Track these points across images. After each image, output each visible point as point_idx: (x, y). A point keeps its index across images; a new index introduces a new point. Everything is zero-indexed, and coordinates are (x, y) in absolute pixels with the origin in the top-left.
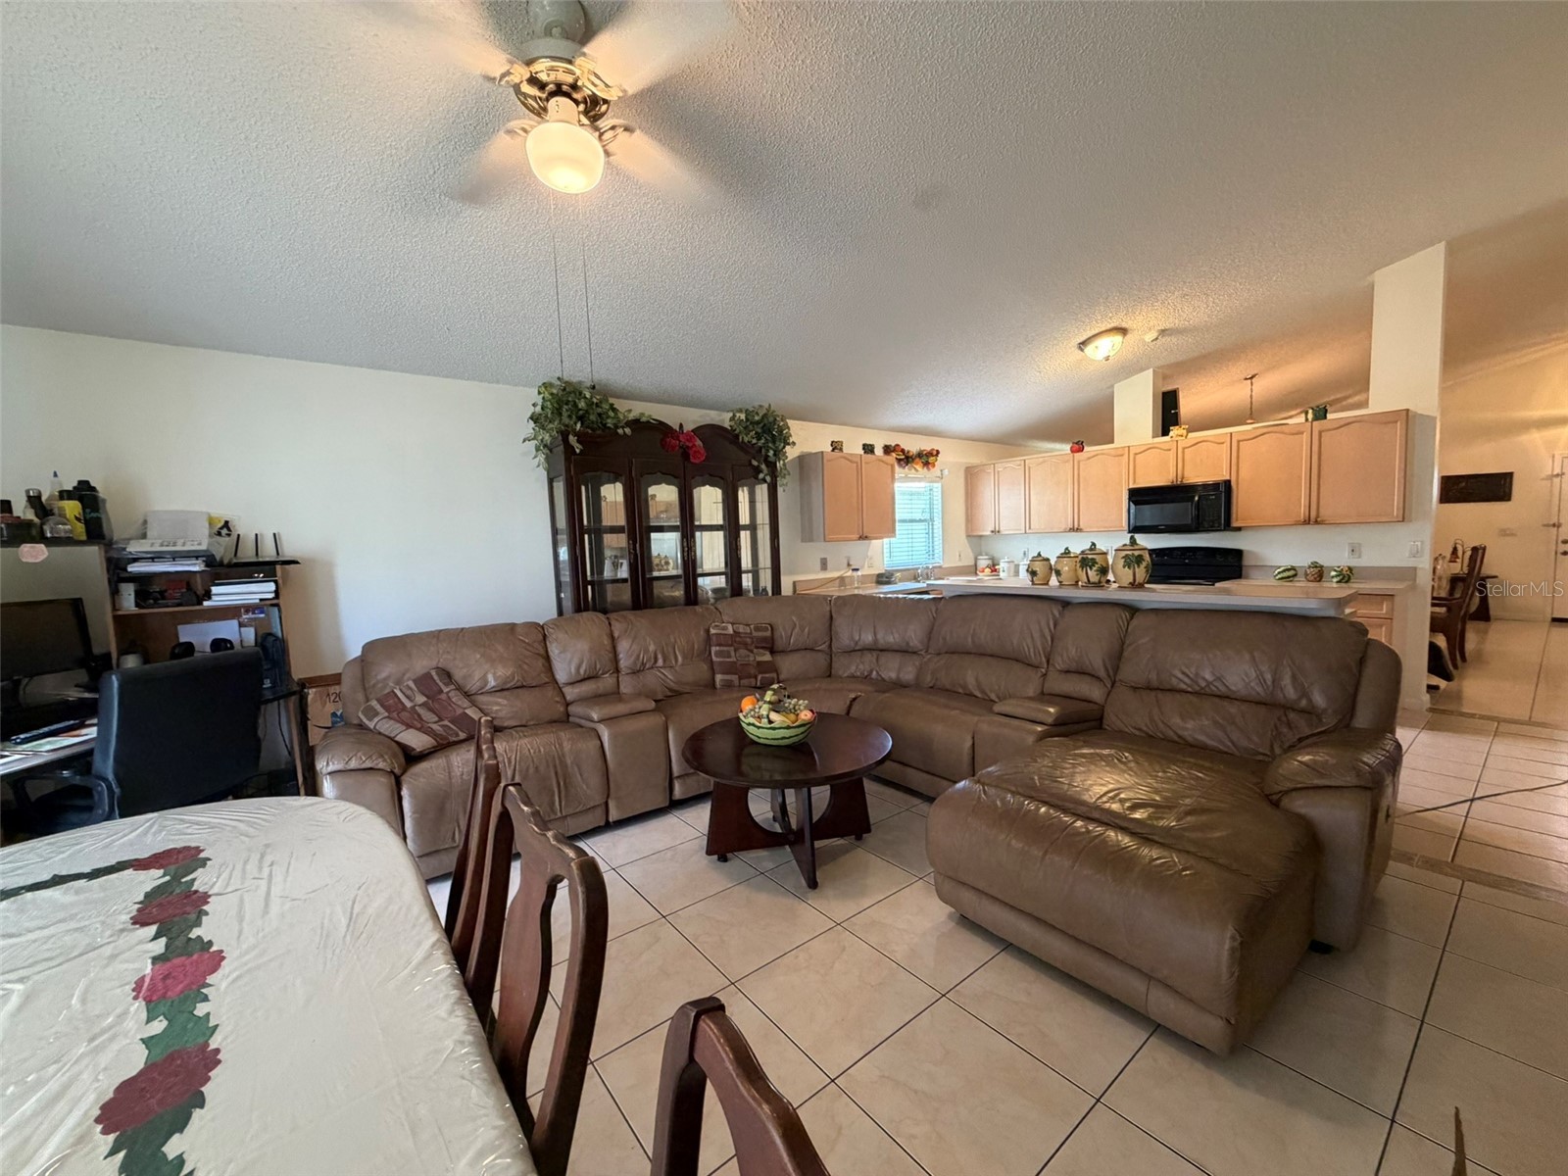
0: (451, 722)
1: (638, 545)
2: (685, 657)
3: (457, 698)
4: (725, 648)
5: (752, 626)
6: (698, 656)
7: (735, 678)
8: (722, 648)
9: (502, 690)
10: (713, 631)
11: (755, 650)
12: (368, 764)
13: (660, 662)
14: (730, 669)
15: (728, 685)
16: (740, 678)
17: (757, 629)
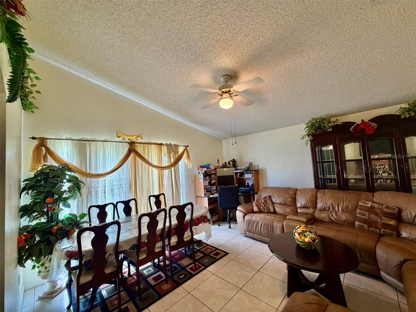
0: (266, 208)
1: (340, 167)
2: (343, 210)
3: (270, 203)
4: (364, 212)
5: (384, 206)
6: (350, 211)
7: (366, 226)
8: (362, 211)
9: (280, 204)
10: (360, 204)
11: (383, 217)
12: (242, 210)
13: (331, 210)
14: (365, 221)
15: (361, 228)
16: (369, 227)
17: (388, 207)
